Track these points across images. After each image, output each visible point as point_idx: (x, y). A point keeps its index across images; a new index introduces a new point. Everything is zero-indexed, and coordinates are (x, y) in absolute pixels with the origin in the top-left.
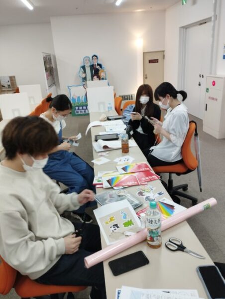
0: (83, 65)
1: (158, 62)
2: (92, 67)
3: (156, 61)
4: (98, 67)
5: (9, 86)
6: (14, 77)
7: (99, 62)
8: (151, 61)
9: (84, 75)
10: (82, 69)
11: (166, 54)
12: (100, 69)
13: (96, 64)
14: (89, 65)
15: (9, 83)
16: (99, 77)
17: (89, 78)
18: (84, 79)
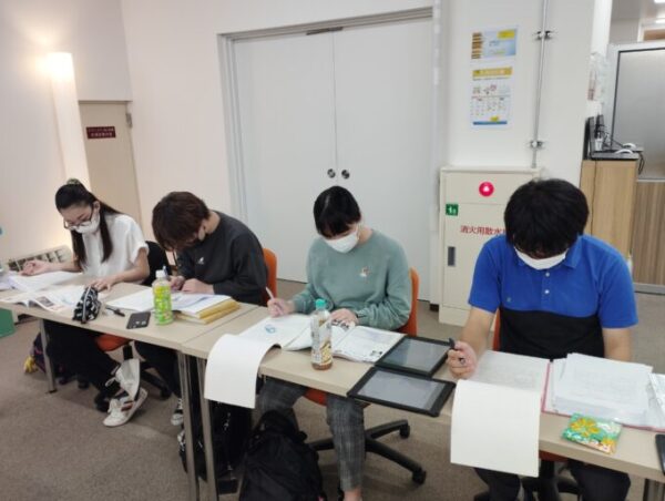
1: (114, 135)
3: (108, 132)
8: (92, 133)
11: (133, 110)
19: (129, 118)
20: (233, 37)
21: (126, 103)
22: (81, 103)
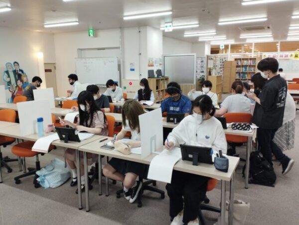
0: (6, 70)
1: (51, 71)
2: (15, 72)
4: (20, 73)
8: (46, 71)
9: (8, 80)
10: (6, 74)
12: (22, 74)
13: (18, 70)
14: (12, 70)
16: (22, 81)
17: (13, 81)
18: (9, 83)
19: (55, 67)
20: (81, 50)
21: (54, 64)
22: (45, 64)
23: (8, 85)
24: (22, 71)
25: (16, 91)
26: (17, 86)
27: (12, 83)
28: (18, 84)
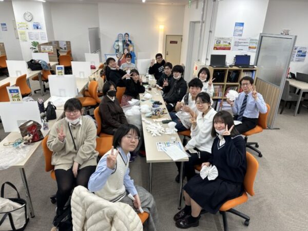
1: (177, 43)
2: (124, 42)
4: (129, 43)
5: (65, 48)
6: (69, 42)
7: (130, 39)
8: (171, 42)
9: (117, 48)
10: (116, 43)
11: (183, 38)
13: (127, 40)
14: (122, 40)
15: (66, 46)
16: (128, 50)
17: (121, 50)
18: (117, 51)
19: (182, 39)
20: (195, 22)
21: (182, 36)
23: (117, 52)
24: (130, 41)
25: (122, 58)
26: (124, 53)
27: (120, 51)
28: (125, 52)
